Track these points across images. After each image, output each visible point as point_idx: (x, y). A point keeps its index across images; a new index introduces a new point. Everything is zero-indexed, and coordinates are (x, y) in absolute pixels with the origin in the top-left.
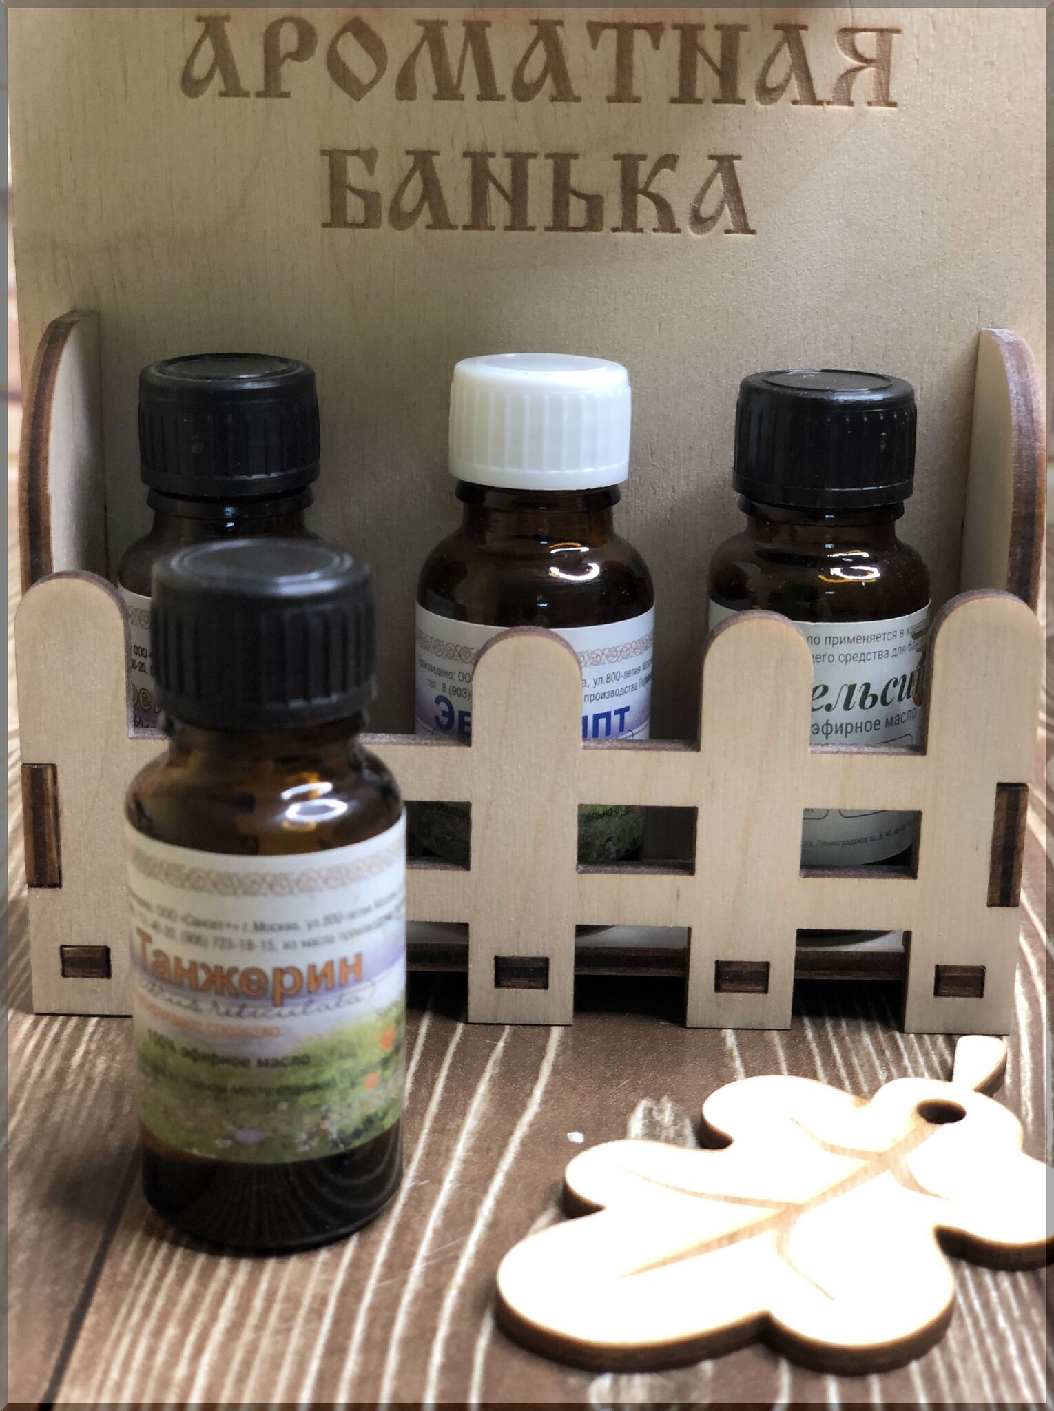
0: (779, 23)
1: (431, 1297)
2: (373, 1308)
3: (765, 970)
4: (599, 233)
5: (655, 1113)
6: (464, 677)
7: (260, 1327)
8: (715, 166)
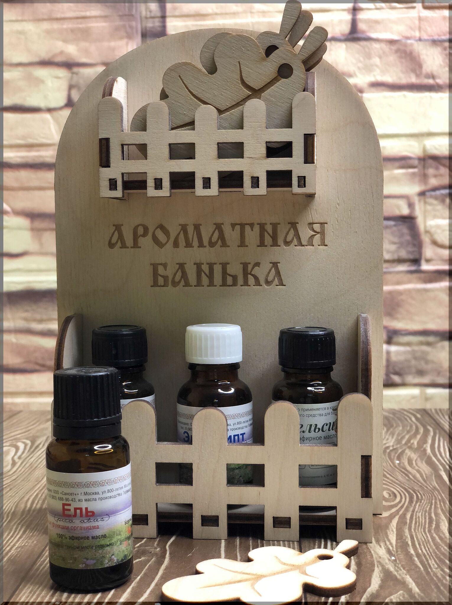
0: (289, 222)
3: (289, 520)
4: (236, 287)
8: (272, 266)
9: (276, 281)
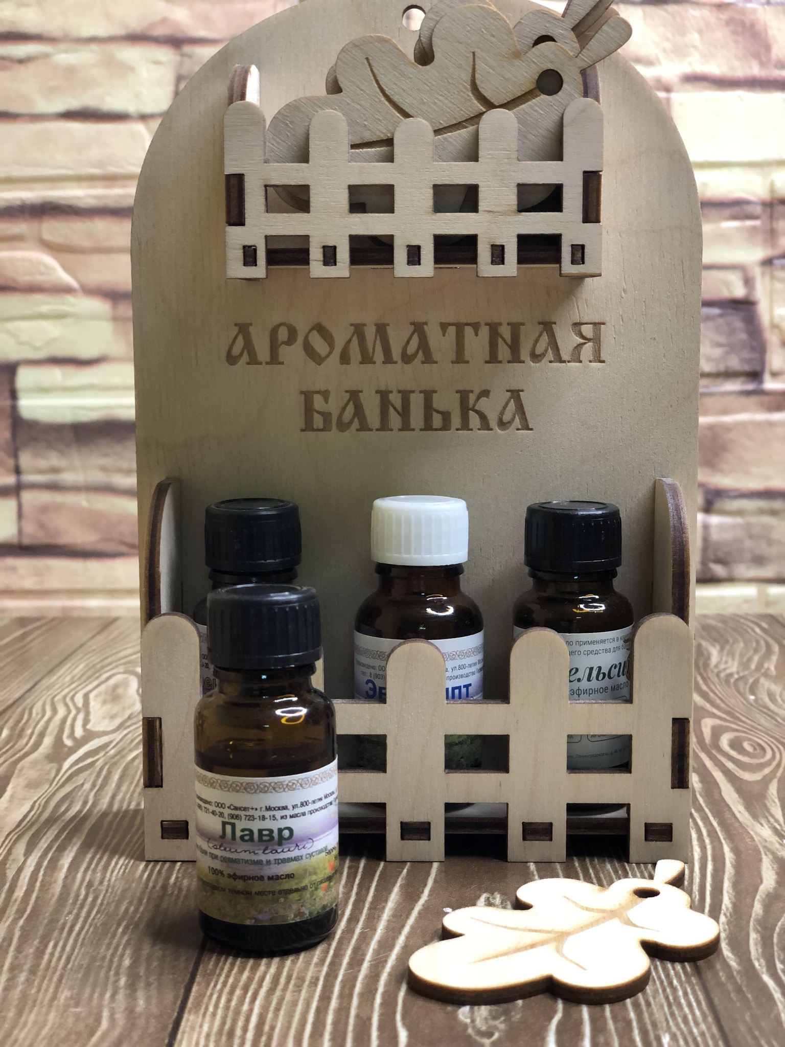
0: (540, 321)
1: (374, 976)
2: (342, 981)
3: (550, 827)
4: (449, 431)
5: (491, 899)
6: (382, 668)
7: (285, 989)
8: (510, 396)
9: (517, 422)
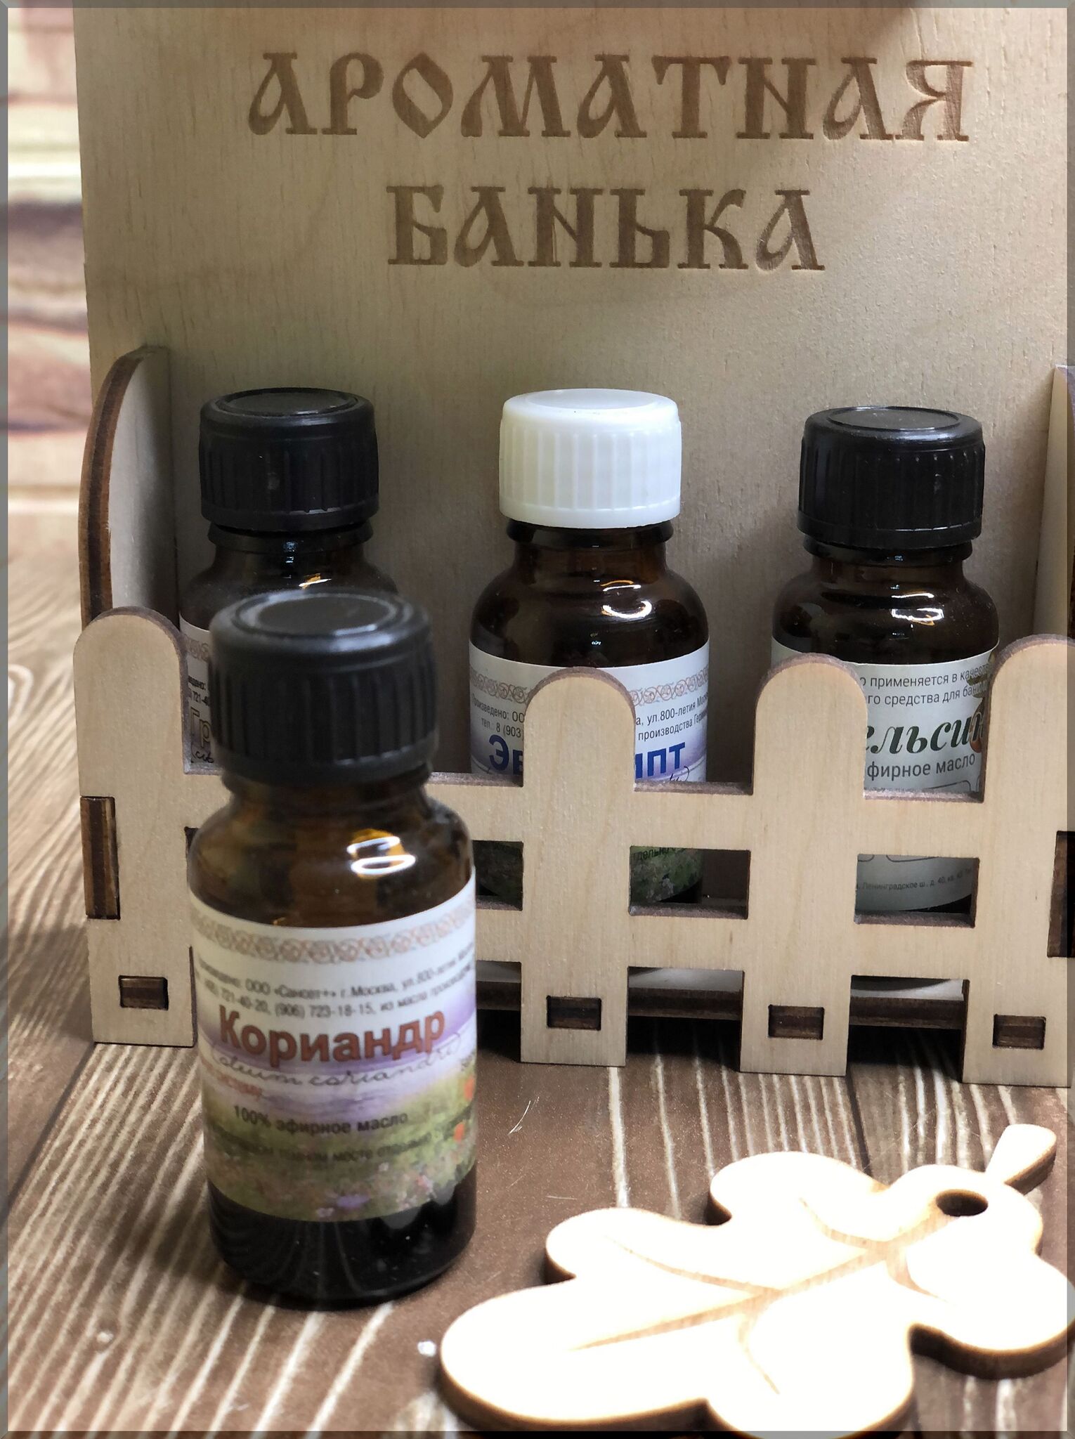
0: (846, 55)
3: (819, 1016)
4: (664, 269)
6: (518, 717)
8: (782, 202)
9: (794, 254)
